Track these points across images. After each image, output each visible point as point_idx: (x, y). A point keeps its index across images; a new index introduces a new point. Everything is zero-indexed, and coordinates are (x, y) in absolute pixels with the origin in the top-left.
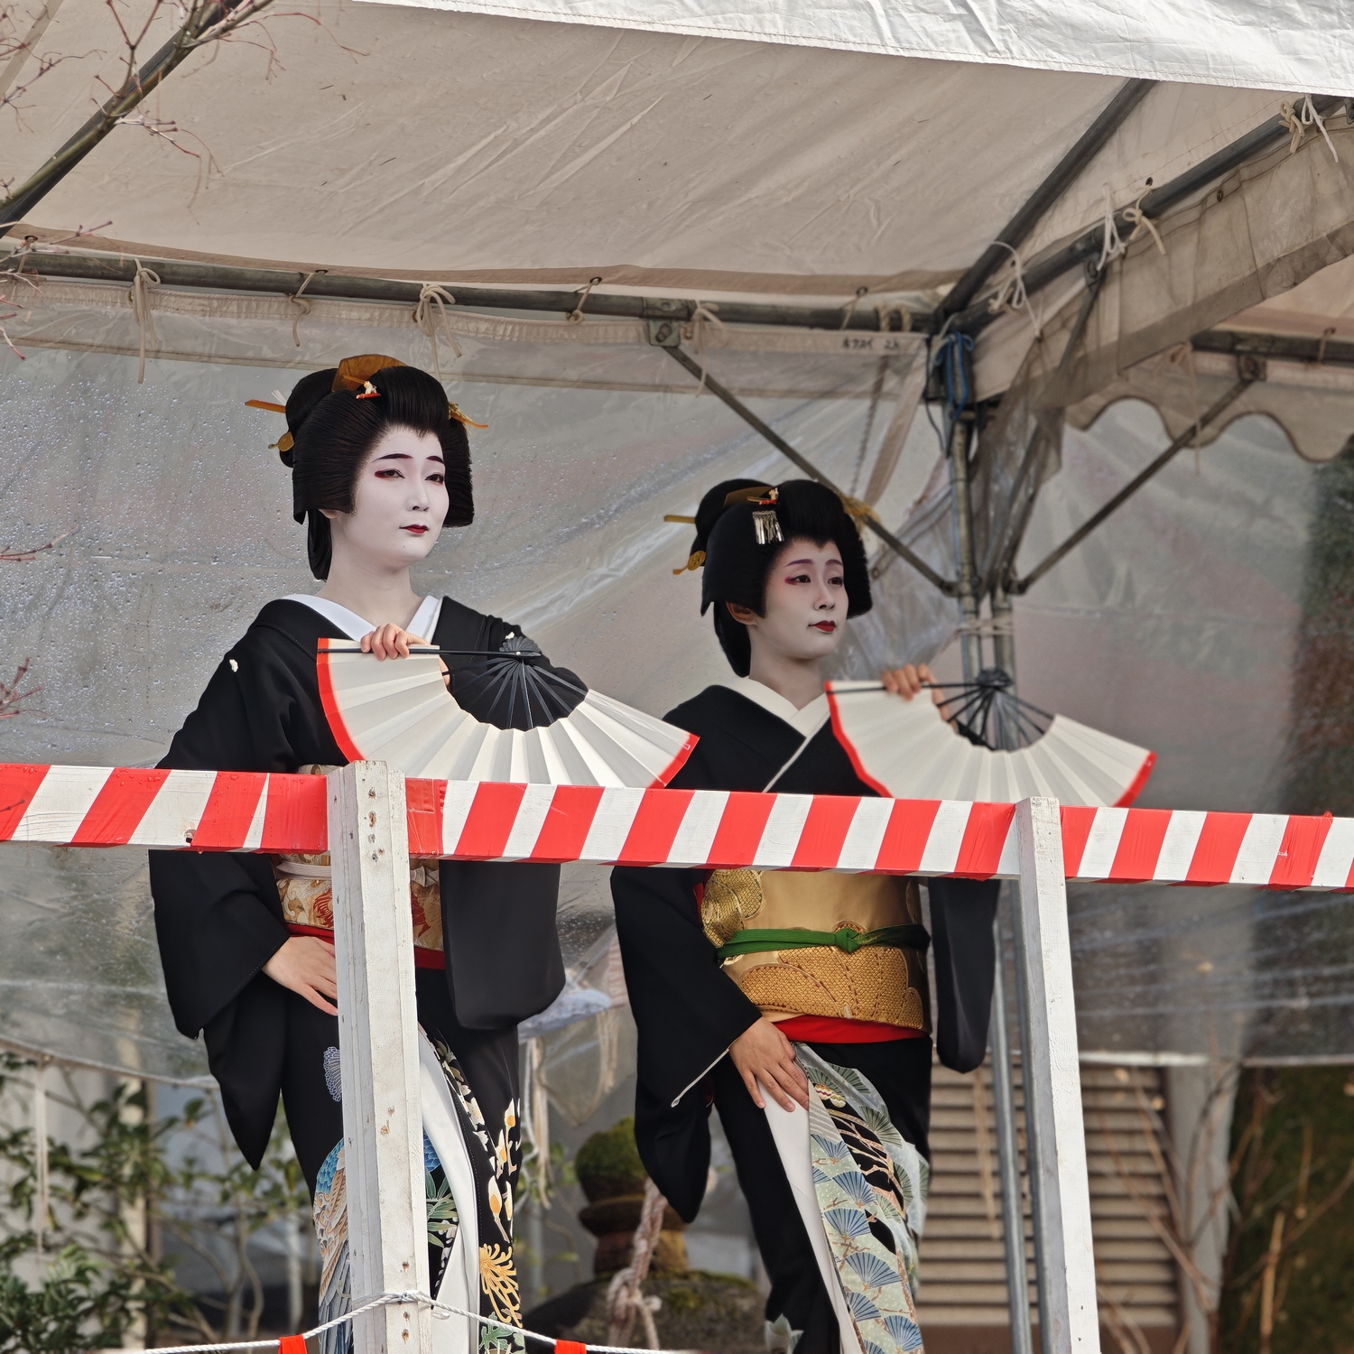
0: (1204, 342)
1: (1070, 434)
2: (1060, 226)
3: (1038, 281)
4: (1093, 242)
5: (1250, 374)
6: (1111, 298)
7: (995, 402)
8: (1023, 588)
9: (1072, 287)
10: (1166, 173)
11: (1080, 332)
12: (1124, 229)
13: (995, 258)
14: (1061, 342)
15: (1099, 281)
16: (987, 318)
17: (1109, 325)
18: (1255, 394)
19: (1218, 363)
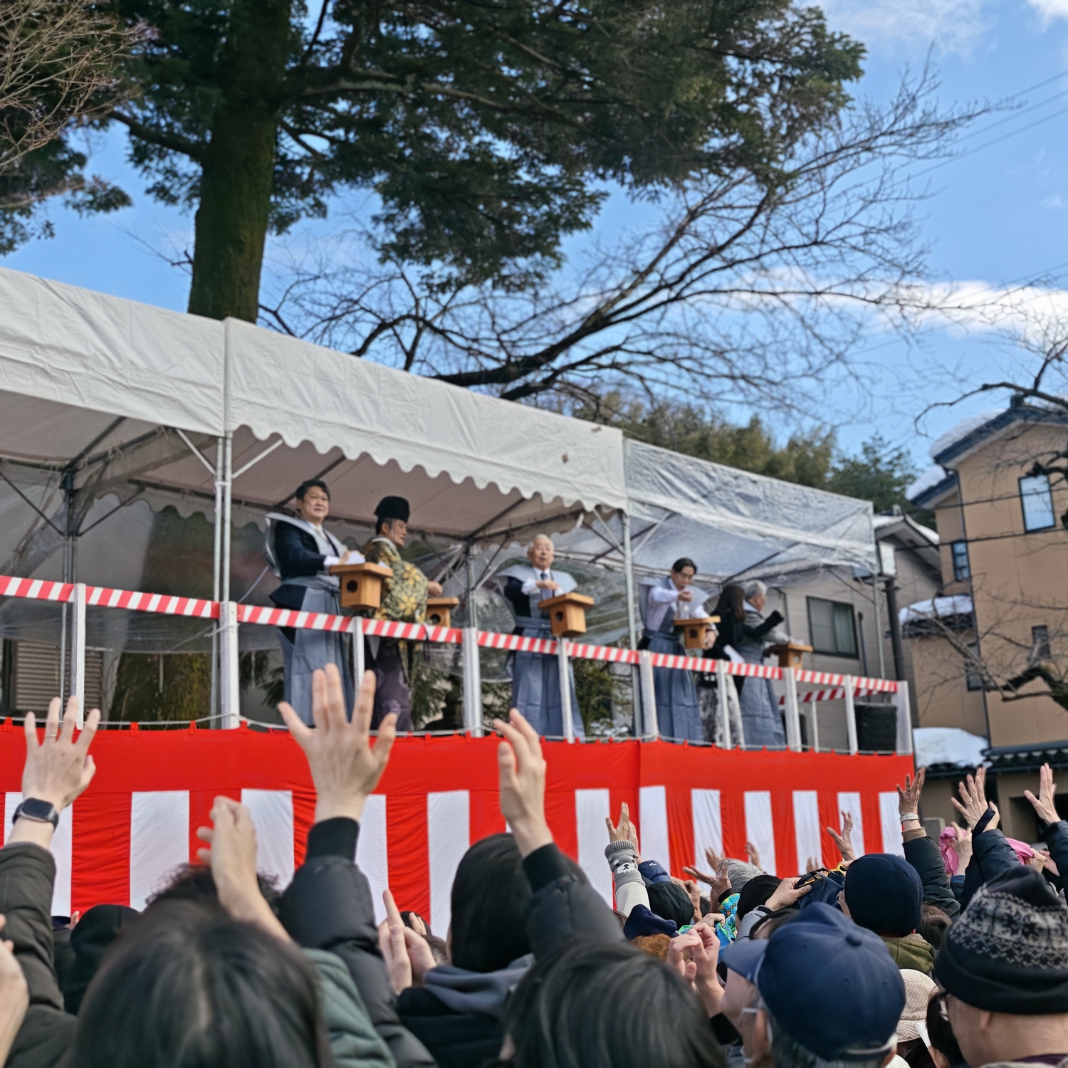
0: (131, 481)
1: (96, 501)
2: (98, 450)
3: (91, 462)
4: (106, 454)
5: (141, 490)
6: (109, 469)
7: (78, 490)
8: (80, 535)
9: (99, 465)
10: (126, 440)
11: (101, 476)
12: (114, 452)
13: (81, 456)
14: (95, 478)
15: (107, 464)
16: (77, 470)
17: (108, 474)
18: (142, 495)
19: (134, 487)
